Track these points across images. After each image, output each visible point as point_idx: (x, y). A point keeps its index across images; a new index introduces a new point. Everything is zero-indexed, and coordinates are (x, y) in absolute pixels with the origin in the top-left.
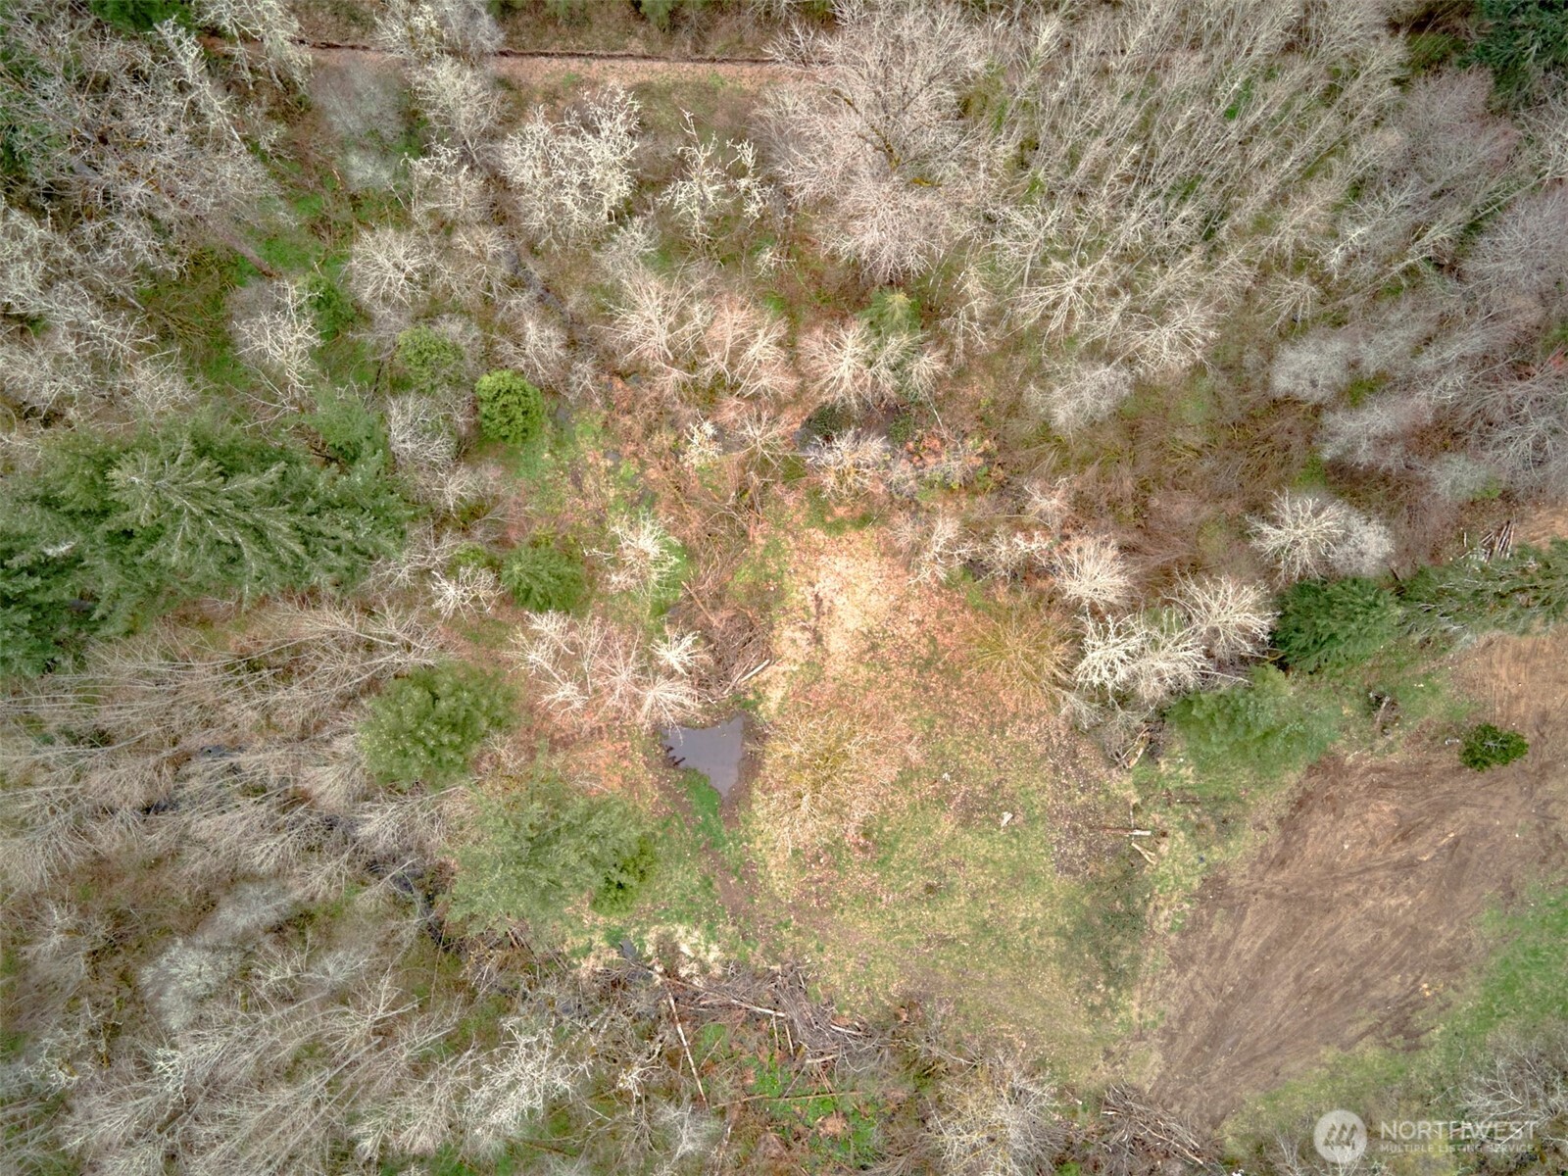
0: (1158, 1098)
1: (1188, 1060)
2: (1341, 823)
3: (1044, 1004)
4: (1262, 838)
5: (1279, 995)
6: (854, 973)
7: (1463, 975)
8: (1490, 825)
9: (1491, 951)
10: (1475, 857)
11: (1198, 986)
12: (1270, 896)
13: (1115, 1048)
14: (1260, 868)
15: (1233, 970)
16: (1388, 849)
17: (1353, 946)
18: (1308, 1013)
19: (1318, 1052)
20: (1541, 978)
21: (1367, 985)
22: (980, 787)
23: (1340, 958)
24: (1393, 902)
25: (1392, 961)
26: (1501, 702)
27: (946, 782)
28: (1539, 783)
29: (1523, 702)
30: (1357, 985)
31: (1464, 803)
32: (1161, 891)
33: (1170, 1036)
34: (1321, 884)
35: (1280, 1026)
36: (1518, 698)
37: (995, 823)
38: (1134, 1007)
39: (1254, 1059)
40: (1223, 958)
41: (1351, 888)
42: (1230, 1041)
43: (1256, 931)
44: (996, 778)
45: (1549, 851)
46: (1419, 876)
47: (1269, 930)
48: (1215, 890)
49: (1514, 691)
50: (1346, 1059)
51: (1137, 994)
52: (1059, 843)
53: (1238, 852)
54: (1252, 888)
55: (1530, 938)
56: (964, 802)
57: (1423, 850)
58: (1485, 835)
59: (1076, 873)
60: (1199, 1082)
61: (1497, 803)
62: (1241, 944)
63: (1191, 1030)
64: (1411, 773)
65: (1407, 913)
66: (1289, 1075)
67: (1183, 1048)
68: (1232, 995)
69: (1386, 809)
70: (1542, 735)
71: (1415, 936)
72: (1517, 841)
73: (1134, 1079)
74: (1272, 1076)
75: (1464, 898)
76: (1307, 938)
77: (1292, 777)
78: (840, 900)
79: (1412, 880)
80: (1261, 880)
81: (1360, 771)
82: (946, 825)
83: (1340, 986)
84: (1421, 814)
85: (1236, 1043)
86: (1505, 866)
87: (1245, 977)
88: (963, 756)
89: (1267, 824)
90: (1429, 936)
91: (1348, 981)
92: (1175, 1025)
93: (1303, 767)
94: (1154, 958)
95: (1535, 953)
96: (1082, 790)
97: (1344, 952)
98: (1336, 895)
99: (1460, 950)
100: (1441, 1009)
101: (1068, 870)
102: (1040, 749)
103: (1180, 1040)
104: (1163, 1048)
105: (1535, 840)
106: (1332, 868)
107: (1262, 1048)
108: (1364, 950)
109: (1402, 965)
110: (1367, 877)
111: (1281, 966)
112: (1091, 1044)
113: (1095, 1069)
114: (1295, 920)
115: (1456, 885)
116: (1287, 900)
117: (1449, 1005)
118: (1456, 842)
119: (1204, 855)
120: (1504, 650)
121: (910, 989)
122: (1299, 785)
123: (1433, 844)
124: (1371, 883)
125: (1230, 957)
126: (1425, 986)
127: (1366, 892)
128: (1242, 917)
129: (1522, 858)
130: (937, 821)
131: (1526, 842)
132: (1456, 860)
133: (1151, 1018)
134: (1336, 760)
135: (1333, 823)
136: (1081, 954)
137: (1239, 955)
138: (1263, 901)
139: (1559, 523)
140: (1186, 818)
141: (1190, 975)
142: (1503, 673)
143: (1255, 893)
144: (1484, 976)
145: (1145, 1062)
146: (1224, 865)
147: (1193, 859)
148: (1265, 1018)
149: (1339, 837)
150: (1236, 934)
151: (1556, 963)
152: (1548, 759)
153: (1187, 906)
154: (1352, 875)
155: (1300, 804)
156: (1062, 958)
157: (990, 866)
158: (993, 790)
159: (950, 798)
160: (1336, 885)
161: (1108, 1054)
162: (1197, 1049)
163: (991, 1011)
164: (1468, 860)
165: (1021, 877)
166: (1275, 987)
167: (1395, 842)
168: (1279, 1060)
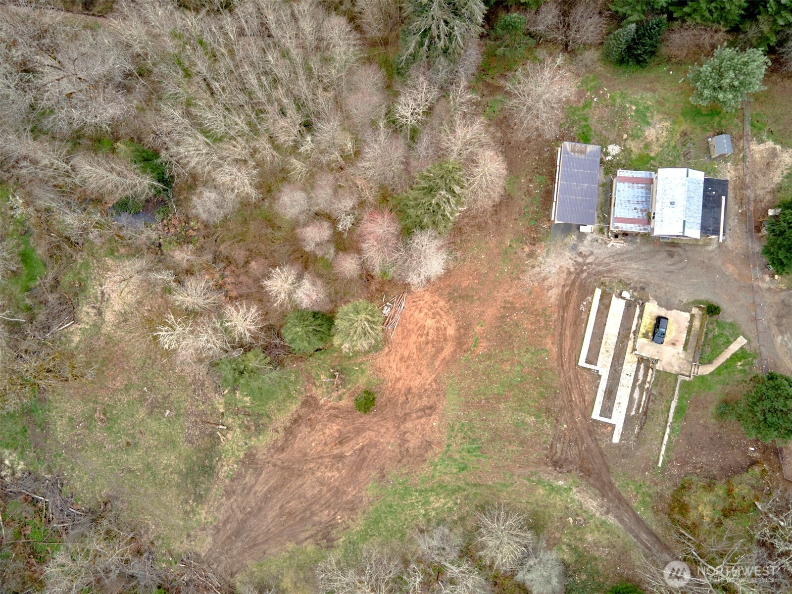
0: (207, 560)
1: (224, 543)
2: (313, 433)
3: (166, 507)
4: (276, 436)
5: (271, 514)
6: (87, 483)
7: (356, 514)
8: (378, 441)
9: (371, 503)
10: (370, 456)
11: (234, 507)
12: (275, 465)
13: (192, 533)
14: (272, 451)
15: (252, 500)
16: (331, 449)
17: (309, 495)
18: (283, 525)
19: (285, 544)
20: (392, 519)
21: (313, 514)
22: (159, 396)
23: (302, 500)
24: (330, 475)
25: (325, 503)
26: (392, 380)
27: (145, 392)
28: (403, 423)
29: (401, 381)
30: (308, 513)
31: (369, 429)
32: (225, 457)
33: (217, 529)
34: (299, 462)
35: (269, 530)
36: (400, 379)
37: (163, 414)
38: (203, 514)
39: (255, 545)
40: (248, 493)
41: (312, 465)
42: (245, 535)
43: (266, 482)
44: (168, 392)
45: (403, 457)
46: (344, 463)
47: (272, 482)
48: (250, 460)
49: (398, 376)
50: (298, 549)
51: (206, 507)
52: (188, 428)
53: (263, 442)
54: (267, 461)
55: (389, 499)
56: (152, 403)
57: (348, 450)
58: (375, 446)
59: (193, 444)
60: (227, 554)
61: (383, 430)
62: (258, 488)
63: (228, 528)
64: (348, 411)
65: (335, 480)
66: (270, 554)
67: (222, 536)
68: (249, 513)
69: (335, 428)
70: (407, 399)
71: (338, 492)
72: (389, 450)
73: (198, 549)
74: (262, 554)
75: (362, 475)
76: (288, 488)
77: (294, 407)
78: (87, 445)
79: (340, 465)
80: (272, 457)
81: (326, 408)
82: (142, 414)
83: (301, 513)
84: (350, 432)
85: (247, 536)
86: (383, 462)
87: (257, 504)
88: (155, 380)
89: (279, 429)
90: (344, 492)
91: (304, 511)
92: (221, 524)
93: (300, 403)
94: (216, 490)
95: (391, 506)
96: (203, 403)
97: (305, 497)
98: (305, 468)
99: (357, 501)
100: (345, 529)
101: (190, 442)
102: (189, 380)
103: (222, 532)
104: (213, 535)
105: (397, 451)
106: (305, 455)
107: (260, 540)
108: (314, 497)
109: (330, 506)
110: (320, 461)
111: (275, 500)
112: (182, 530)
113: (182, 542)
114: (285, 478)
115: (359, 469)
116: (283, 468)
117: (348, 527)
118: (362, 448)
119: (248, 442)
120: (396, 355)
121: (110, 493)
122: (296, 412)
123: (352, 448)
124: (321, 464)
125: (253, 492)
126: (339, 517)
127: (318, 468)
128: (260, 474)
129: (390, 459)
130: (137, 411)
131: (393, 451)
132: (361, 457)
133: (210, 520)
134: (315, 399)
135: (309, 432)
136: (187, 485)
137: (256, 493)
138: (271, 468)
139: (426, 296)
140: (243, 422)
141: (232, 500)
142: (394, 366)
143: (268, 463)
144: (366, 515)
145: (204, 541)
146: (256, 448)
147: (241, 443)
148: (263, 525)
149: (311, 439)
150: (256, 482)
151: (400, 513)
152: (408, 411)
153: (236, 466)
154: (313, 459)
155: (295, 421)
156: (178, 486)
157: (156, 436)
158: (165, 398)
159: (145, 400)
160: (306, 463)
161: (189, 535)
162: (229, 538)
163: (143, 508)
164: (366, 457)
165: (170, 443)
166: (270, 511)
167: (336, 445)
168: (266, 547)
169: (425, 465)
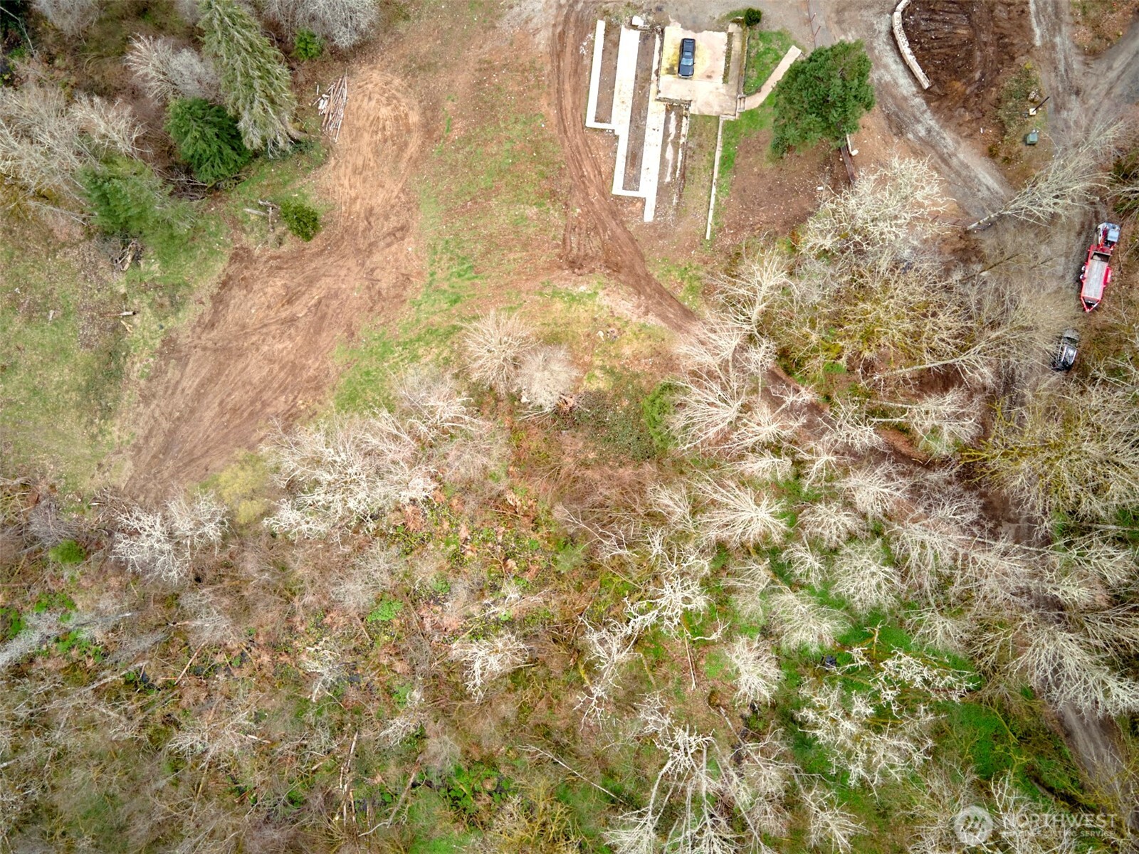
0: (130, 492)
1: (149, 464)
2: (251, 295)
3: (65, 437)
4: (200, 309)
5: (209, 415)
7: (324, 393)
8: (339, 288)
9: (340, 375)
10: (330, 312)
11: (157, 414)
12: (205, 349)
13: (104, 461)
14: (198, 330)
15: (179, 401)
16: (278, 311)
17: (256, 380)
18: (226, 427)
19: (233, 452)
20: (373, 390)
21: (265, 404)
22: (39, 296)
23: (248, 388)
24: (280, 346)
25: (280, 386)
26: (345, 202)
27: (17, 294)
28: (368, 257)
29: (359, 201)
30: (259, 405)
31: (324, 275)
32: (135, 351)
33: (138, 449)
34: (237, 338)
35: (208, 436)
36: (356, 198)
37: (45, 318)
38: (115, 431)
39: (192, 460)
40: (173, 393)
41: (254, 339)
42: (176, 450)
43: (195, 374)
44: (49, 288)
45: (374, 303)
46: (297, 327)
47: (204, 372)
48: (170, 348)
49: (353, 195)
50: (252, 456)
51: (118, 422)
52: (83, 328)
53: (183, 322)
54: (193, 344)
55: (364, 363)
56: (29, 307)
57: (300, 309)
58: (336, 295)
59: (91, 347)
60: (155, 478)
61: (343, 272)
62: (185, 383)
63: (152, 444)
64: (293, 258)
65: (289, 353)
66: (214, 469)
67: (146, 457)
68: (178, 419)
69: (279, 284)
70: (369, 223)
71: (294, 369)
72: (355, 298)
73: (114, 481)
74: (204, 472)
75: (324, 339)
76: (227, 375)
77: (220, 267)
79: (292, 330)
80: (200, 338)
81: (264, 259)
82: (18, 322)
83: (248, 407)
84: (299, 285)
85: (180, 451)
86: (349, 315)
87: (187, 405)
88: (30, 276)
89: (204, 300)
90: (303, 367)
91: (253, 403)
92: (141, 441)
93: (227, 259)
94: (129, 396)
95: (368, 373)
96: (99, 290)
97: (251, 384)
98: (246, 344)
99: (322, 376)
100: (310, 417)
101: (87, 346)
102: (77, 266)
103: (144, 451)
104: (133, 458)
105: (366, 296)
106: (244, 327)
107: (198, 453)
108: (263, 380)
109: (286, 389)
110: (265, 330)
111: (211, 396)
112: (90, 461)
113: (92, 477)
114: (220, 364)
115: (318, 331)
116: (215, 351)
117: (315, 414)
118: (319, 302)
119: (163, 324)
120: (347, 167)
122: (224, 271)
123: (306, 305)
124: (267, 334)
125: (179, 391)
126: (301, 402)
127: (264, 340)
128: (186, 364)
129: (358, 309)
130: (10, 322)
131: (361, 298)
132: (319, 314)
133: (126, 438)
134: (248, 251)
135: (245, 296)
136: (89, 401)
137: (183, 390)
138: (200, 352)
139: (375, 75)
140: (154, 299)
141: (153, 406)
142: (346, 183)
143: (195, 347)
144: (336, 392)
145: (121, 467)
146: (176, 330)
147: (155, 327)
148: (199, 432)
149: (249, 305)
150: (182, 376)
151: (381, 380)
152: (373, 240)
153: (152, 360)
154: (255, 330)
155: (224, 284)
156: (78, 405)
157: (40, 348)
158: (45, 296)
159: (19, 305)
160: (246, 338)
161: (100, 465)
162: (154, 457)
163: (34, 446)
164: (326, 314)
165: (60, 353)
166: (206, 410)
167: (283, 305)
168: (208, 460)
169: (406, 307)
